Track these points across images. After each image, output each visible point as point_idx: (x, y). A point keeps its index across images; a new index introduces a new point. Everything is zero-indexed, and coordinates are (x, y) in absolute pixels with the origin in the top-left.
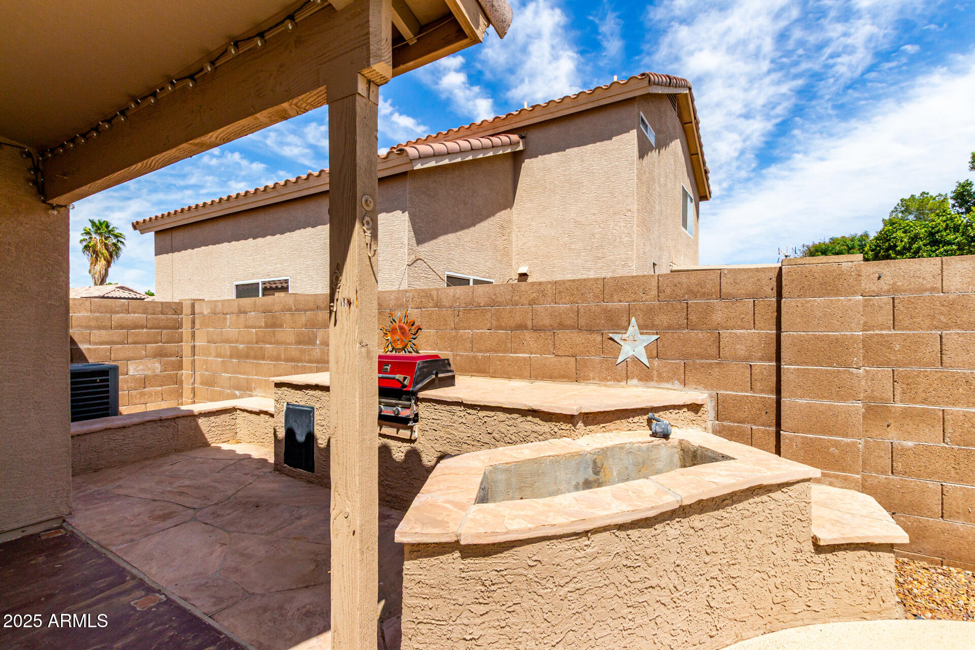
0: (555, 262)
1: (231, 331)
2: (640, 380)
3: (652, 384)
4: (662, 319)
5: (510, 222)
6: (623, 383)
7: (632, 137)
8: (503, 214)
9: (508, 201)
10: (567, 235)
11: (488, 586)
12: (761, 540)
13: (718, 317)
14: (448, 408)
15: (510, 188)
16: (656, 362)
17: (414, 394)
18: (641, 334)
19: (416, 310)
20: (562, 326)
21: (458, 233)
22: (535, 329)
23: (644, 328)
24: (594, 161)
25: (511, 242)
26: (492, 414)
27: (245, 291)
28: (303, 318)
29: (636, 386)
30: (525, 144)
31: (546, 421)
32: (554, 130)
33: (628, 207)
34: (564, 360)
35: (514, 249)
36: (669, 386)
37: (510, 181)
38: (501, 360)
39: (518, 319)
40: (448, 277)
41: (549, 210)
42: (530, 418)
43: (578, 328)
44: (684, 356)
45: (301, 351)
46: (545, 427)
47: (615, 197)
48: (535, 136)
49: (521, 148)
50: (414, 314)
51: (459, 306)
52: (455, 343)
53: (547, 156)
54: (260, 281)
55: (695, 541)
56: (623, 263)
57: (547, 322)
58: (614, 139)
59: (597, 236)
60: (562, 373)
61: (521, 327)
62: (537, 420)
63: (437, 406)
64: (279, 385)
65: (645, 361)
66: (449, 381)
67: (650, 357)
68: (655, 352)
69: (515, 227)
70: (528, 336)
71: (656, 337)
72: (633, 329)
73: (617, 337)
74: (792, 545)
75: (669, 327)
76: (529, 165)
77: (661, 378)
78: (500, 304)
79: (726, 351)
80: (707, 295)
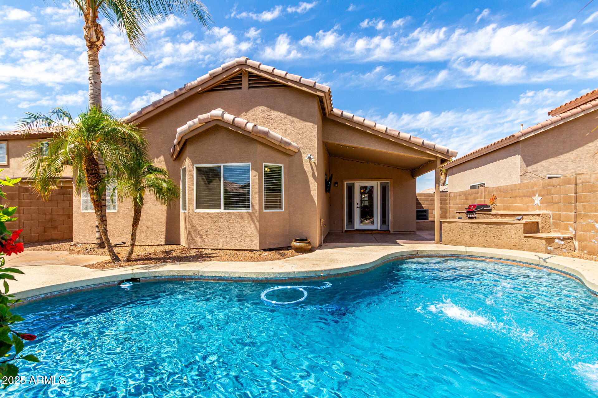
1: (458, 201)
3: (541, 211)
4: (543, 193)
6: (535, 211)
13: (553, 192)
16: (542, 205)
17: (475, 212)
18: (539, 197)
19: (496, 193)
20: (524, 196)
22: (519, 197)
23: (539, 195)
27: (473, 187)
28: (473, 197)
29: (538, 212)
36: (544, 211)
38: (512, 206)
39: (516, 194)
43: (527, 196)
44: (546, 203)
52: (504, 202)
54: (477, 184)
57: (522, 195)
60: (524, 209)
61: (516, 197)
65: (539, 204)
66: (490, 210)
67: (541, 203)
70: (518, 199)
71: (541, 198)
72: (537, 196)
73: (534, 198)
74: (518, 235)
75: (544, 195)
77: (543, 209)
78: (513, 190)
79: (554, 201)
80: (551, 186)
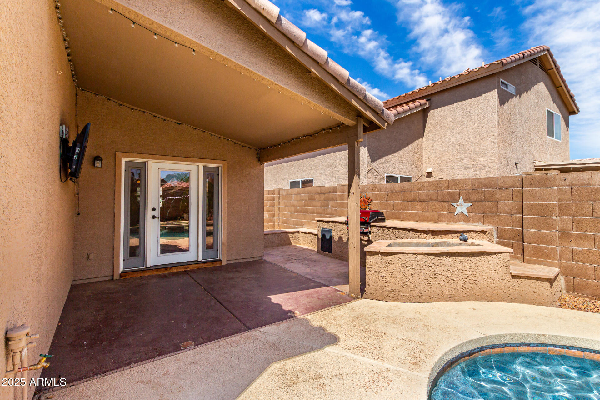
0: (448, 165)
1: (294, 201)
2: (465, 222)
3: (470, 223)
4: (474, 197)
5: (422, 145)
6: (457, 223)
7: (494, 95)
8: (418, 142)
9: (420, 134)
10: (455, 151)
11: (388, 264)
12: (486, 270)
13: (497, 196)
14: (382, 229)
15: (421, 127)
16: (471, 215)
17: (369, 224)
18: (465, 203)
19: (370, 193)
20: (431, 200)
21: (392, 155)
22: (420, 201)
23: (465, 200)
24: (471, 109)
25: (422, 156)
26: (398, 231)
27: (294, 185)
28: (324, 196)
29: (463, 224)
30: (430, 104)
31: (417, 233)
32: (447, 95)
33: (492, 134)
34: (432, 213)
35: (424, 159)
36: (477, 224)
37: (422, 124)
38: (406, 213)
39: (413, 197)
40: (386, 176)
41: (444, 137)
42: (411, 232)
43: (438, 201)
44: (483, 212)
45: (323, 210)
46: (416, 235)
47: (484, 128)
48: (435, 99)
49: (427, 105)
50: (369, 194)
51: (388, 191)
52: (387, 206)
53: (443, 108)
54: (300, 180)
55: (456, 264)
56: (490, 165)
57: (425, 198)
58: (483, 95)
59: (473, 150)
60: (432, 219)
61: (414, 200)
62: (413, 233)
63: (378, 228)
64: (318, 221)
65: (467, 214)
66: (383, 220)
67: (469, 212)
68: (470, 210)
69: (424, 148)
70: (417, 204)
71: (471, 204)
72: (461, 200)
73: (454, 204)
74: (501, 274)
75: (477, 200)
76: (433, 114)
77: (474, 221)
78: (405, 191)
79: (501, 210)
80: (493, 187)
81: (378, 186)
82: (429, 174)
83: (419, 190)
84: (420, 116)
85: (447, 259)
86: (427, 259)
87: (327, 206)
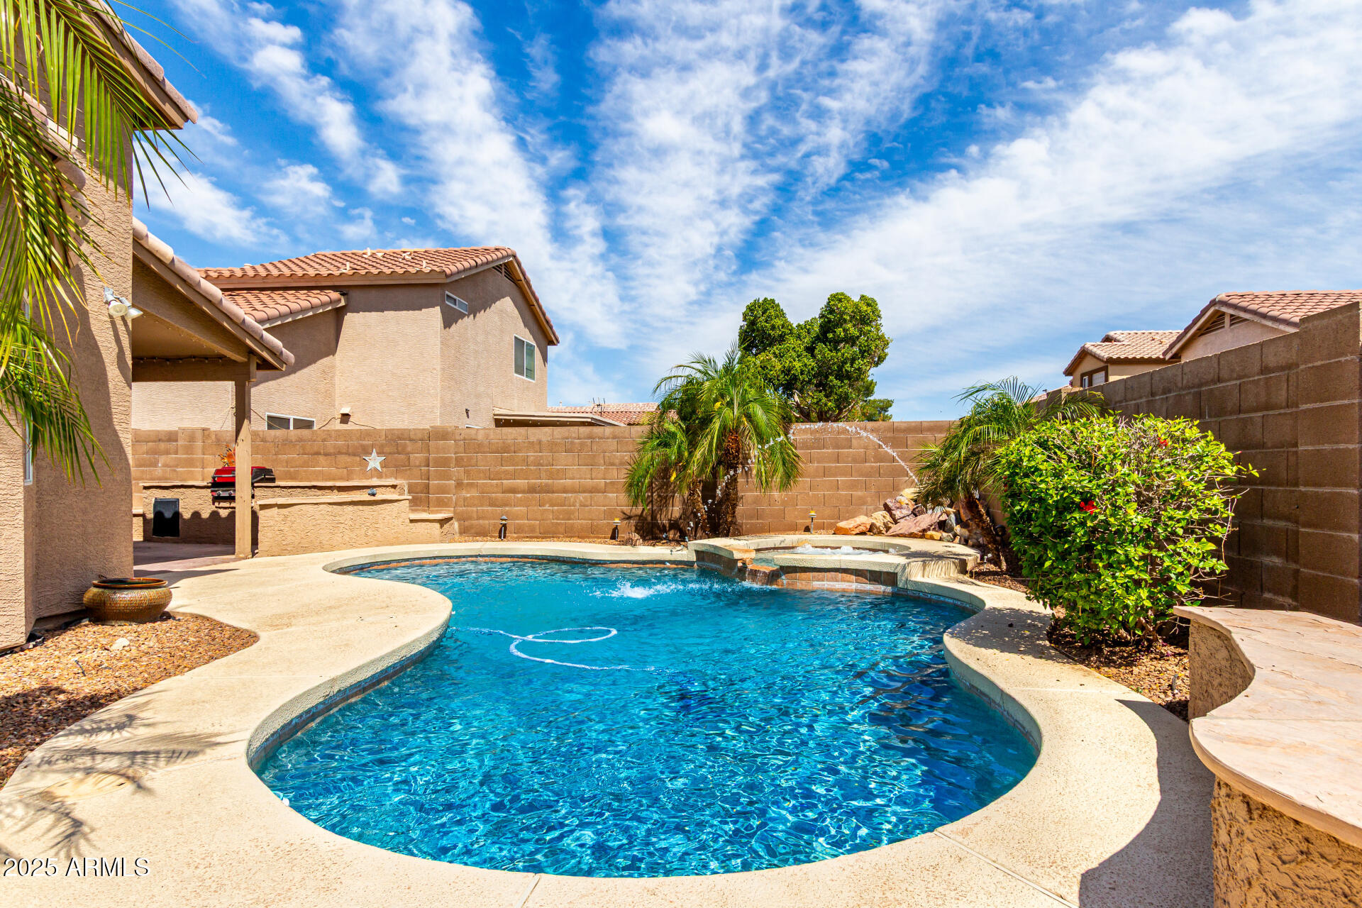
0: (375, 405)
2: (377, 478)
3: (381, 477)
4: (387, 450)
5: (333, 367)
6: (370, 480)
7: (436, 312)
8: (325, 361)
9: (332, 350)
10: (385, 384)
11: (286, 517)
12: (388, 517)
13: (409, 449)
15: (333, 337)
16: (384, 469)
18: (378, 456)
20: (340, 453)
21: (278, 381)
22: (326, 455)
23: (379, 454)
24: (407, 326)
25: (333, 385)
29: (376, 481)
30: (347, 301)
33: (433, 367)
34: (340, 470)
35: (337, 391)
36: (390, 480)
37: (332, 331)
38: (305, 471)
39: (316, 449)
40: (269, 417)
43: (348, 454)
44: (396, 466)
45: (143, 471)
48: (355, 294)
49: (343, 303)
51: (278, 441)
52: (276, 463)
53: (367, 314)
55: (359, 513)
57: (332, 451)
58: (423, 310)
59: (410, 387)
61: (318, 453)
63: (265, 489)
64: (145, 488)
65: (379, 469)
66: (272, 481)
67: (382, 467)
68: (384, 465)
69: (337, 373)
70: (321, 458)
71: (384, 458)
72: (374, 454)
73: (366, 458)
74: (401, 520)
75: (390, 453)
76: (350, 318)
77: (387, 477)
78: (305, 441)
79: (412, 463)
80: (404, 439)
81: (261, 433)
82: (345, 418)
83: (324, 440)
84: (331, 320)
85: (350, 508)
86: (330, 508)
87: (155, 464)
